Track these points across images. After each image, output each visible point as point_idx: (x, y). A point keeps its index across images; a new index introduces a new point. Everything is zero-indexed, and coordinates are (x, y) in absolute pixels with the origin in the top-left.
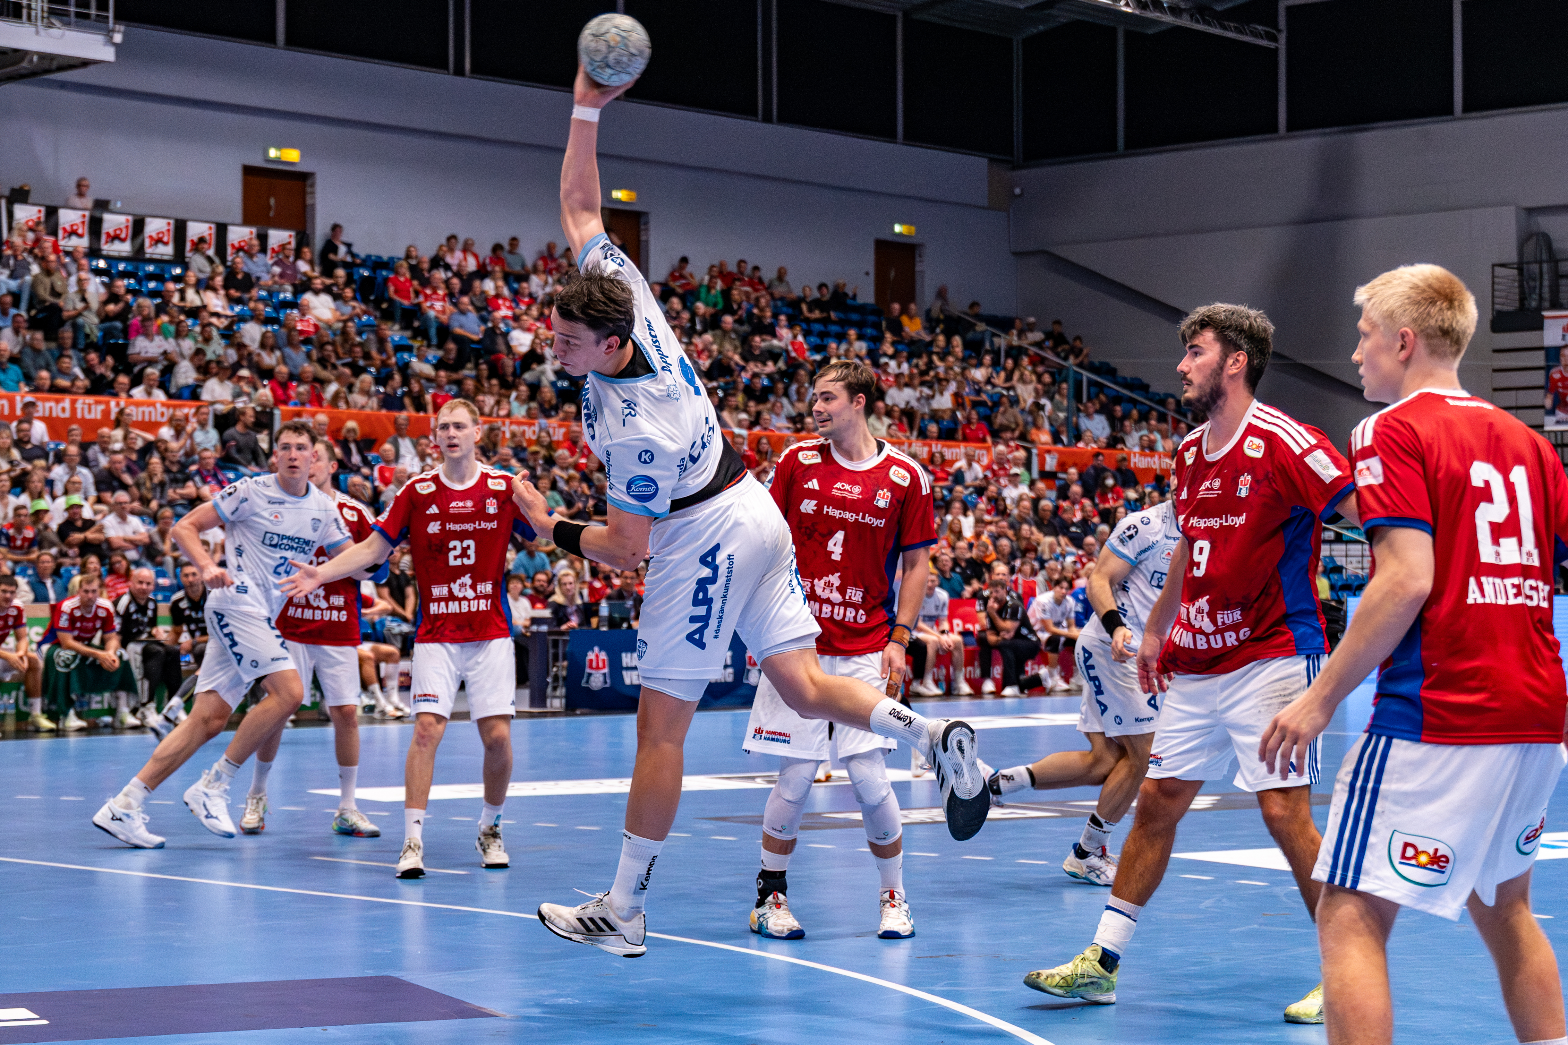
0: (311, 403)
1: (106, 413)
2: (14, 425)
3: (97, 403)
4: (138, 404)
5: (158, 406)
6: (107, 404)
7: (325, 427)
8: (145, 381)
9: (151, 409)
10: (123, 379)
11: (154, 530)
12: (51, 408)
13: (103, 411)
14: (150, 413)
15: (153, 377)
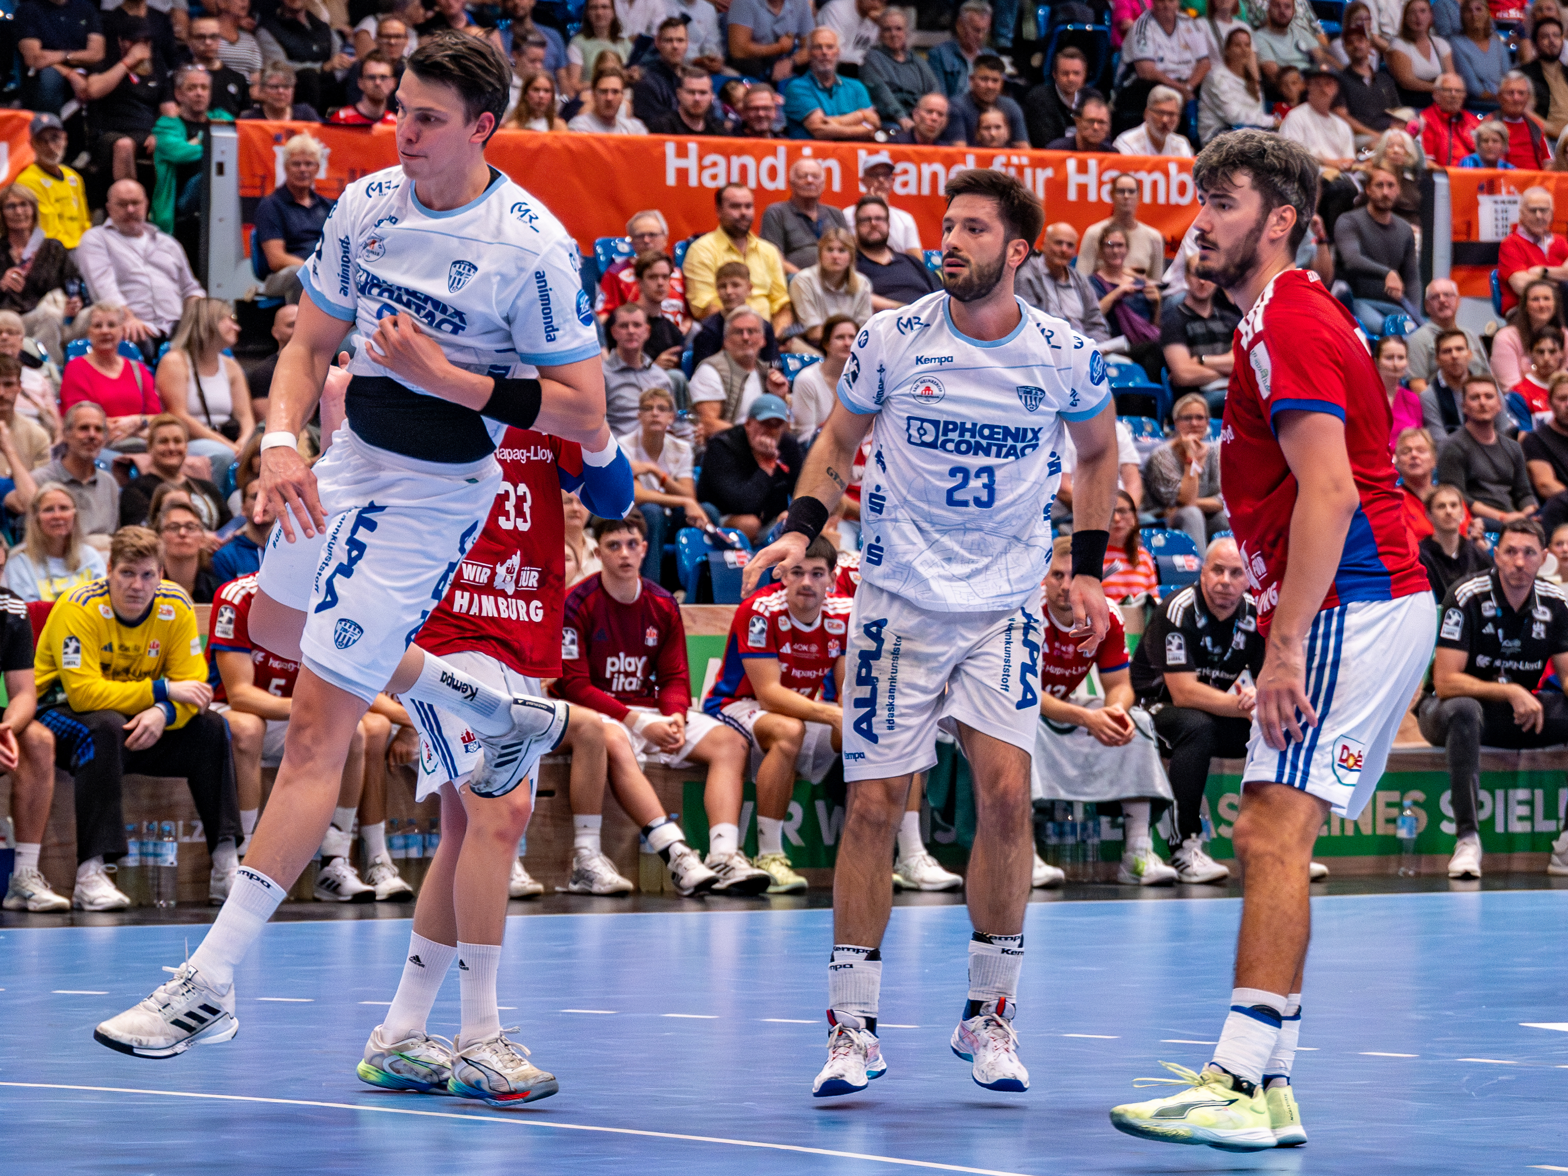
0: (1510, 159)
1: (1057, 187)
2: (849, 213)
3: (1037, 164)
4: (1127, 167)
5: (1173, 168)
6: (1060, 165)
7: (1548, 217)
8: (1149, 115)
9: (1158, 176)
10: (1097, 111)
11: (1165, 446)
12: (934, 176)
13: (1049, 182)
14: (1155, 184)
15: (1167, 107)
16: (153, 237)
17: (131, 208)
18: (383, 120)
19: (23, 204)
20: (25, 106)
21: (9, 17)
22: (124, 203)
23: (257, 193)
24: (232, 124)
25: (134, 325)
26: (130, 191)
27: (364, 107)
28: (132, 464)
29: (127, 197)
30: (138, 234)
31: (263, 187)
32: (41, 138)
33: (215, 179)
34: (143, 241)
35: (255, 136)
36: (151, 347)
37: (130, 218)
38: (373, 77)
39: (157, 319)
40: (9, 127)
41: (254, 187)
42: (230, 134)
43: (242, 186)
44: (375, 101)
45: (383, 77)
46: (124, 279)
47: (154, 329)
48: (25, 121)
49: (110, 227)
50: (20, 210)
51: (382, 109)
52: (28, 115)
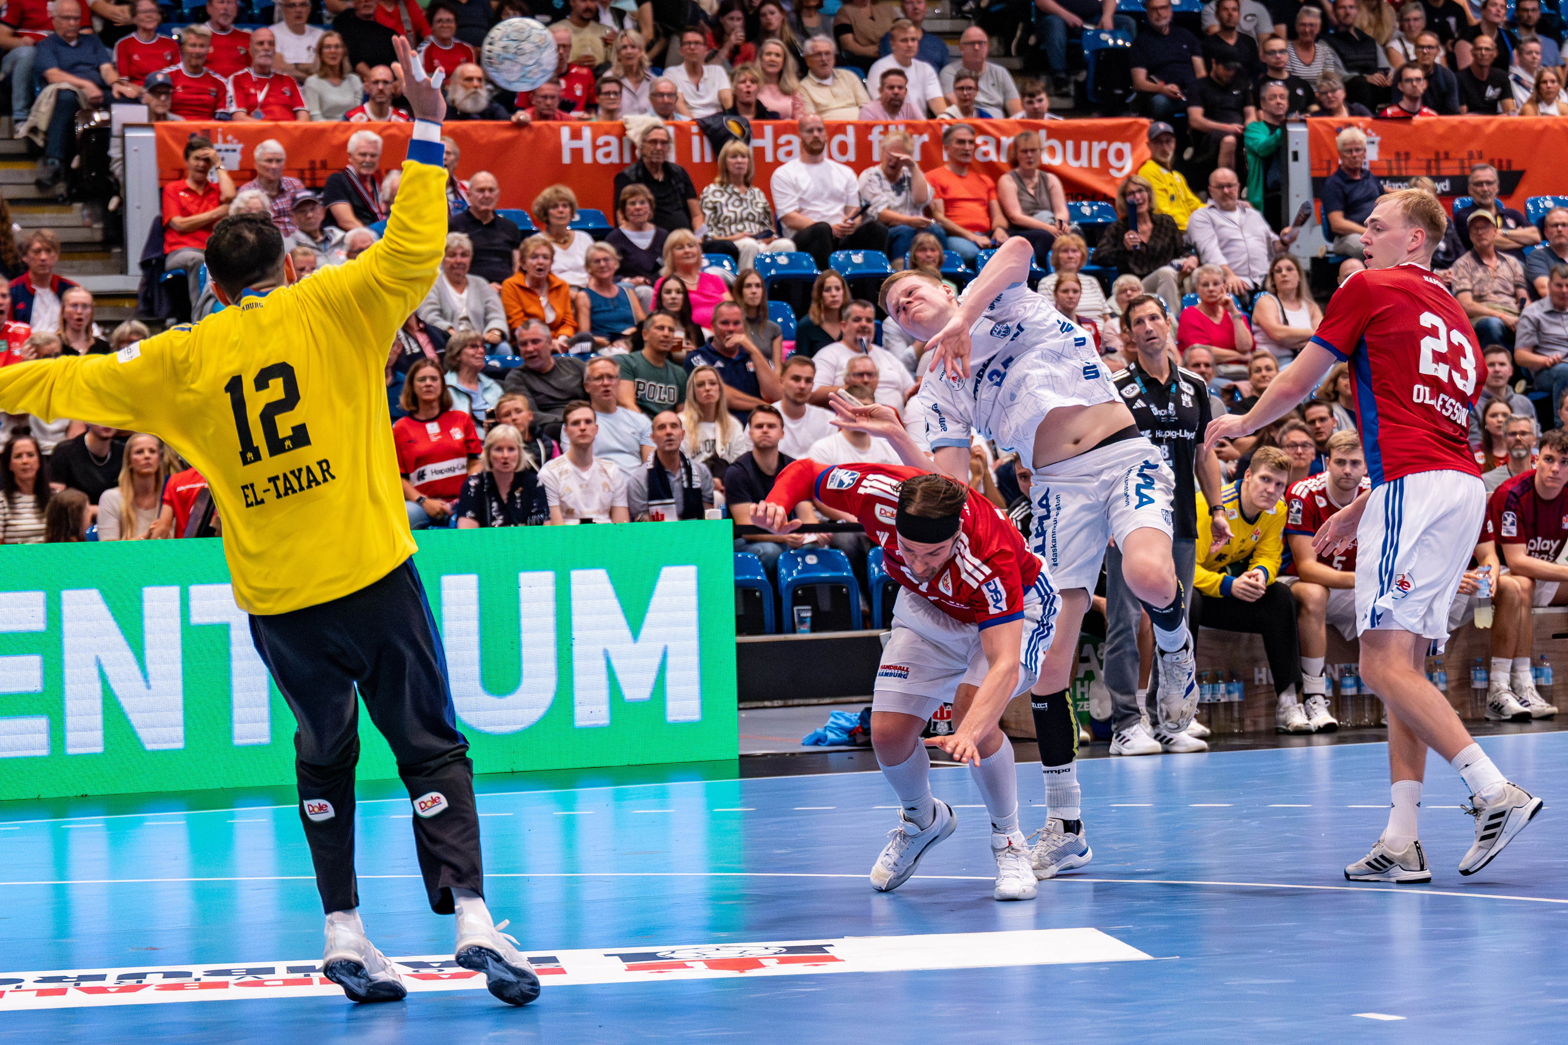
16: (1244, 211)
17: (1226, 190)
18: (1420, 112)
19: (1140, 191)
20: (1142, 115)
21: (1128, 44)
22: (1221, 186)
23: (1324, 174)
24: (1303, 121)
25: (1234, 280)
26: (1225, 177)
27: (1405, 104)
28: (1235, 388)
29: (1223, 181)
30: (1232, 209)
31: (1329, 169)
32: (1156, 140)
33: (1292, 164)
34: (1236, 215)
35: (1321, 129)
36: (1247, 298)
37: (1226, 197)
38: (1410, 80)
39: (1250, 274)
40: (1130, 133)
41: (1321, 169)
42: (1302, 129)
43: (1312, 168)
44: (1413, 99)
45: (1418, 79)
46: (1226, 244)
47: (1249, 283)
48: (1143, 126)
49: (1213, 207)
50: (1138, 195)
51: (1418, 105)
52: (1144, 121)
